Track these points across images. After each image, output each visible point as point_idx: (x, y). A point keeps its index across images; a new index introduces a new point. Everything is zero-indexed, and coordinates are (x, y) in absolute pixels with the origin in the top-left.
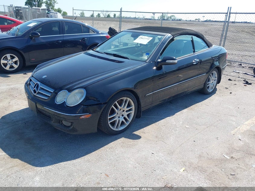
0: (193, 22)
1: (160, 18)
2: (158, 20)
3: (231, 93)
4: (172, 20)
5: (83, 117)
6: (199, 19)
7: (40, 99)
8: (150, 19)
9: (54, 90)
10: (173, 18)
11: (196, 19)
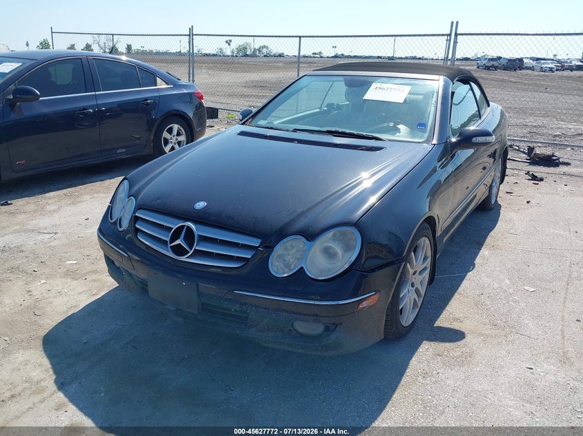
0: (309, 59)
1: (236, 52)
2: (233, 56)
3: (528, 202)
4: (265, 56)
5: (365, 304)
6: (320, 53)
7: (212, 270)
8: (214, 55)
9: (260, 241)
10: (264, 50)
11: (315, 54)
